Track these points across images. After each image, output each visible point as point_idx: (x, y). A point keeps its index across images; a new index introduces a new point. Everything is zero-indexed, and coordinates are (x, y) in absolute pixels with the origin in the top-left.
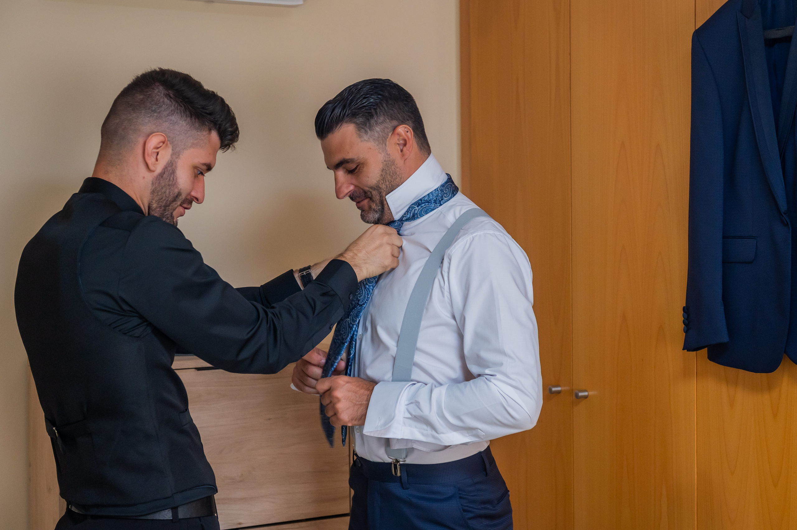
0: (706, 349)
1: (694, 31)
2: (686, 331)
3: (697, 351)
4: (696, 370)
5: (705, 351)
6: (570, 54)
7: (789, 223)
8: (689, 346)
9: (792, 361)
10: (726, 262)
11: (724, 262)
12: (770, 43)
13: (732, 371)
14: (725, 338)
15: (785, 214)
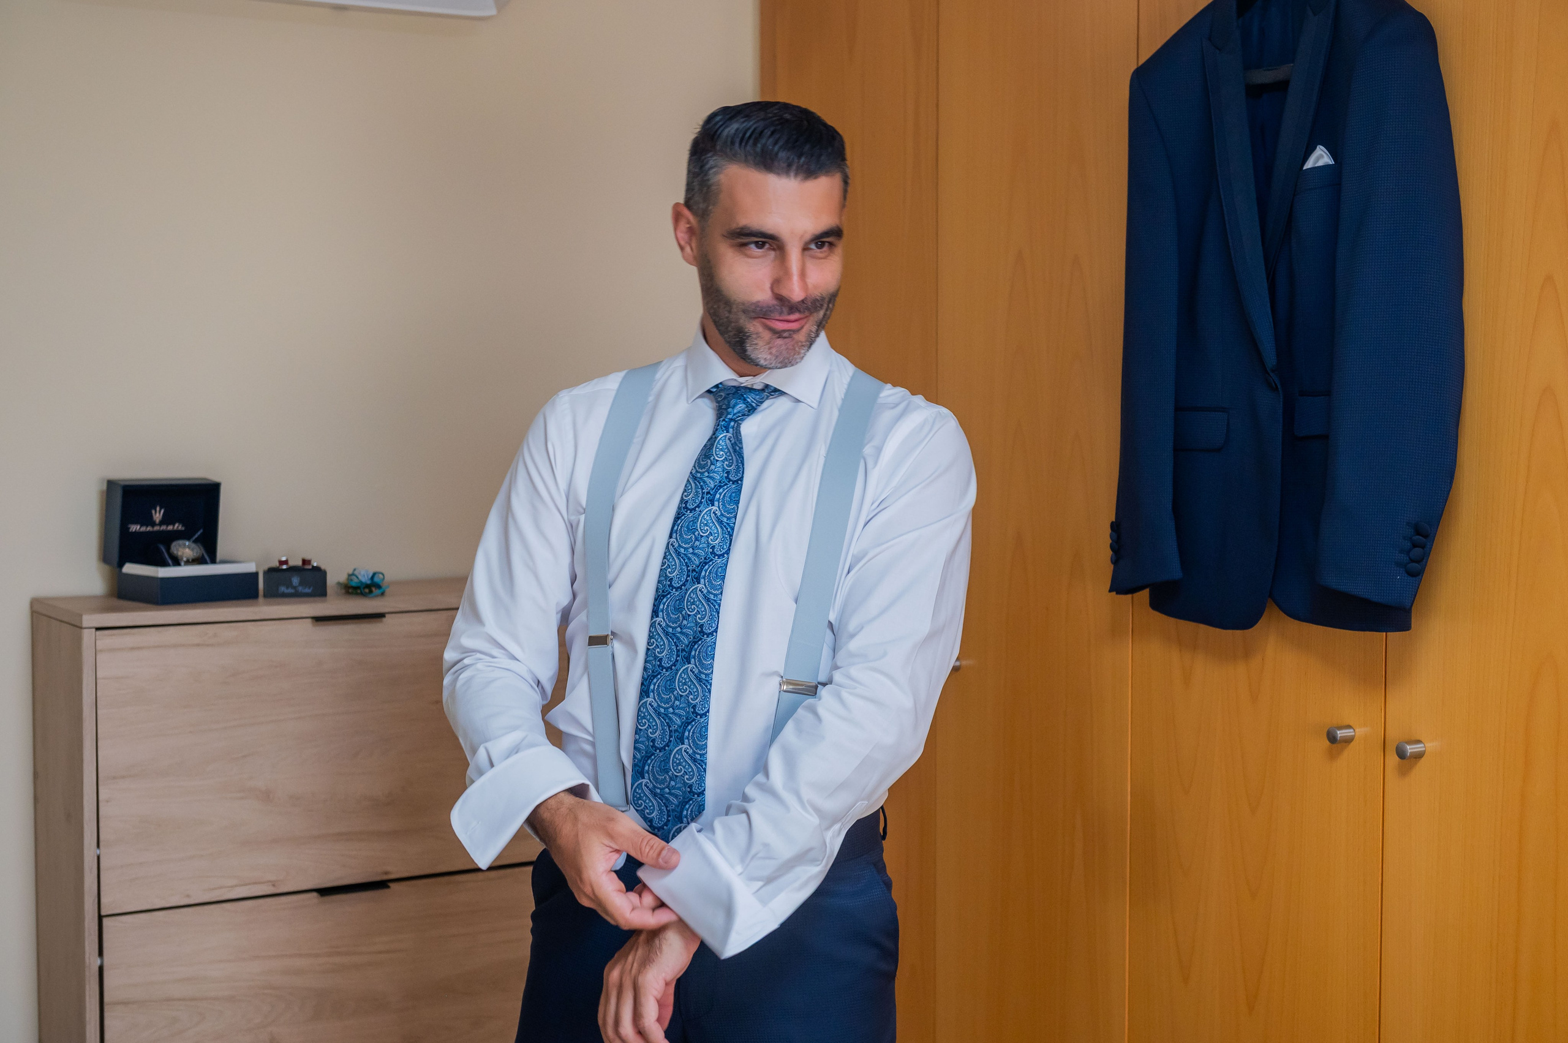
0: (1147, 590)
1: (1135, 67)
2: (1115, 561)
3: (1134, 595)
4: (1131, 625)
5: (1145, 595)
6: (937, 105)
7: (1279, 387)
8: (1120, 586)
9: (1285, 613)
10: (1180, 449)
11: (1176, 450)
12: (1255, 92)
13: (1188, 627)
14: (1174, 571)
15: (1273, 371)
